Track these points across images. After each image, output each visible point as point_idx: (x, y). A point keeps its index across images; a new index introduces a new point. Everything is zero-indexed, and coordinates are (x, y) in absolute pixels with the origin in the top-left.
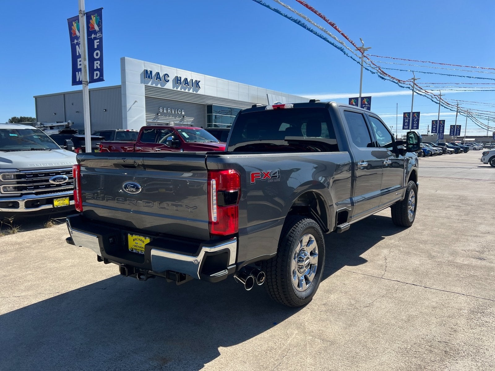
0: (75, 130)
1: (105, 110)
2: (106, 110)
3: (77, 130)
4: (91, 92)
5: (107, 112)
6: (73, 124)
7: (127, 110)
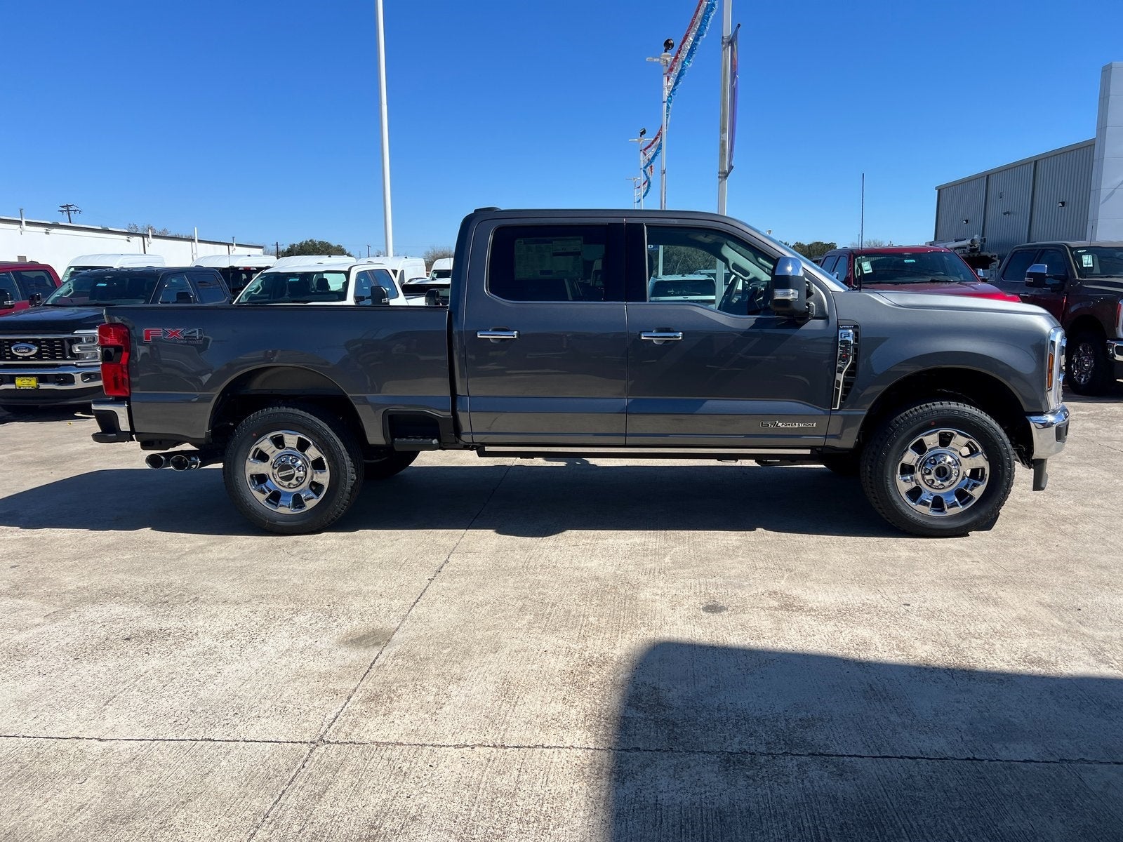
0: (989, 255)
1: (1060, 205)
2: (1063, 203)
3: (995, 256)
4: (1040, 161)
5: (1067, 208)
6: (985, 242)
7: (1101, 201)
